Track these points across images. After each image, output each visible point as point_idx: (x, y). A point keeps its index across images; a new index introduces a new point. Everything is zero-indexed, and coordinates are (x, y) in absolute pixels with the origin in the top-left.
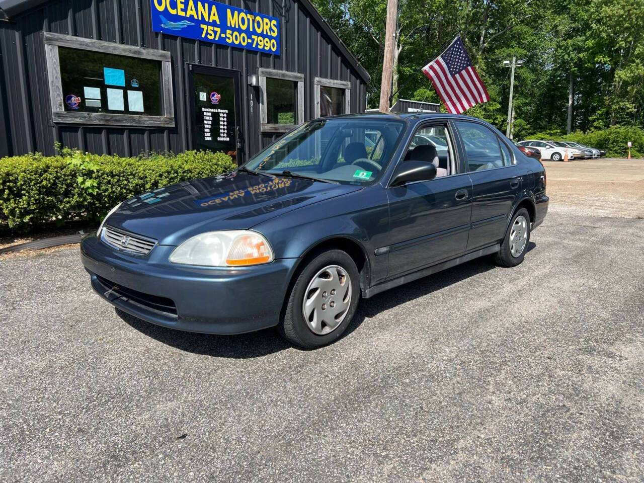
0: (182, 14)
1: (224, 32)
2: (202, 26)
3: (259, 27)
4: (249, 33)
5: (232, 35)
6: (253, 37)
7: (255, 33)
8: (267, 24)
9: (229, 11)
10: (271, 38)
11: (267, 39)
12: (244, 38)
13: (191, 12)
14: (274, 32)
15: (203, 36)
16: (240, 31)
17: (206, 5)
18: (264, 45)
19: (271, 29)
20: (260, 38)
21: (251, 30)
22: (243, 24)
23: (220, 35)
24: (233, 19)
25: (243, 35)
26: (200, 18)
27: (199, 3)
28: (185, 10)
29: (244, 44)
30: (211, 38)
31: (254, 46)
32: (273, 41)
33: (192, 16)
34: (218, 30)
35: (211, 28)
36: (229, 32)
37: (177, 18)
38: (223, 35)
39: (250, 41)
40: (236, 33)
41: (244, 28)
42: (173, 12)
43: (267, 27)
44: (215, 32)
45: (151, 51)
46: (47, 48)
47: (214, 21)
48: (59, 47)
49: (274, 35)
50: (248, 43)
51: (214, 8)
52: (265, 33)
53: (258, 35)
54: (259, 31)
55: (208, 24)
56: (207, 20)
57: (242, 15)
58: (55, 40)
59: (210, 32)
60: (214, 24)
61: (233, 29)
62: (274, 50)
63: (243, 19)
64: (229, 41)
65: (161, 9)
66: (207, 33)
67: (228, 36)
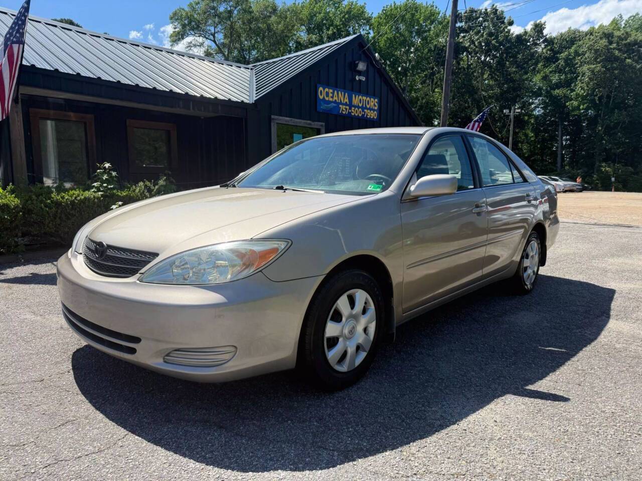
0: (331, 99)
1: (350, 108)
2: (340, 106)
3: (368, 104)
4: (363, 108)
5: (354, 110)
6: (365, 110)
7: (366, 108)
8: (372, 102)
9: (354, 95)
10: (374, 110)
11: (372, 112)
12: (360, 112)
13: (335, 98)
14: (376, 106)
15: (340, 112)
16: (359, 107)
17: (343, 93)
18: (371, 115)
19: (374, 105)
20: (369, 111)
21: (364, 106)
22: (360, 103)
23: (348, 111)
24: (356, 100)
25: (360, 110)
26: (339, 101)
27: (340, 93)
28: (332, 97)
29: (360, 115)
30: (344, 113)
31: (365, 116)
32: (375, 112)
33: (336, 100)
34: (348, 107)
35: (344, 107)
36: (353, 108)
37: (329, 102)
38: (350, 111)
39: (363, 113)
40: (356, 109)
41: (360, 105)
42: (327, 99)
43: (372, 104)
44: (346, 109)
45: (316, 123)
46: (272, 124)
47: (346, 102)
48: (277, 123)
49: (376, 108)
50: (362, 114)
51: (346, 94)
52: (371, 107)
53: (368, 109)
54: (368, 106)
55: (343, 104)
56: (343, 102)
57: (360, 97)
58: (276, 119)
59: (344, 109)
60: (346, 104)
61: (355, 107)
62: (375, 118)
63: (360, 100)
64: (353, 114)
65: (321, 97)
66: (342, 110)
67: (353, 111)
